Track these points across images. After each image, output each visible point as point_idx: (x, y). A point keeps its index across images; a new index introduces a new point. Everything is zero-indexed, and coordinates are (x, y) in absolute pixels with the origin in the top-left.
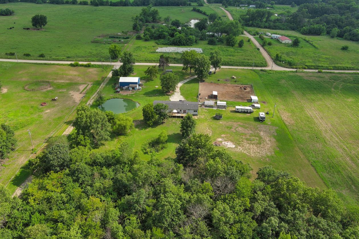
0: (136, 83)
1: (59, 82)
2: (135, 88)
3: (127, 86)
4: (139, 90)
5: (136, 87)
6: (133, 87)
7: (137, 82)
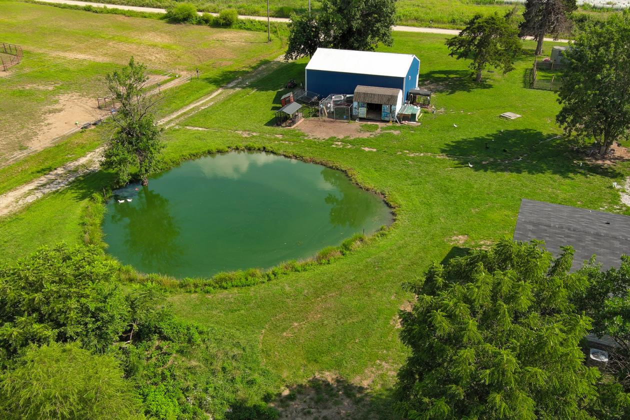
0: (395, 82)
1: (65, 58)
2: (385, 108)
3: (344, 92)
4: (406, 123)
5: (392, 100)
6: (376, 101)
7: (403, 78)
